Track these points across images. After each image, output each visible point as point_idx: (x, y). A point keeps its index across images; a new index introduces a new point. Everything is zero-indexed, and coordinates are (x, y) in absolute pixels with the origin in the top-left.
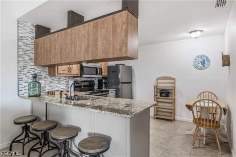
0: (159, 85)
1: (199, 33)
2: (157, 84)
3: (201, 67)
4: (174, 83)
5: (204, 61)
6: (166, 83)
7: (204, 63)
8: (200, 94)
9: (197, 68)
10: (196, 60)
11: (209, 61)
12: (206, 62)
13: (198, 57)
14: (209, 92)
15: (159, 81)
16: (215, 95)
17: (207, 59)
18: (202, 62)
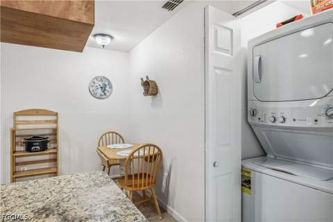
0: (20, 127)
1: (108, 40)
2: (15, 125)
3: (101, 95)
4: (56, 122)
5: (105, 85)
6: (37, 122)
7: (105, 90)
8: (102, 137)
9: (94, 95)
10: (94, 83)
11: (111, 87)
12: (107, 88)
13: (96, 78)
14: (113, 133)
15: (20, 118)
16: (121, 137)
17: (109, 83)
18: (102, 88)
